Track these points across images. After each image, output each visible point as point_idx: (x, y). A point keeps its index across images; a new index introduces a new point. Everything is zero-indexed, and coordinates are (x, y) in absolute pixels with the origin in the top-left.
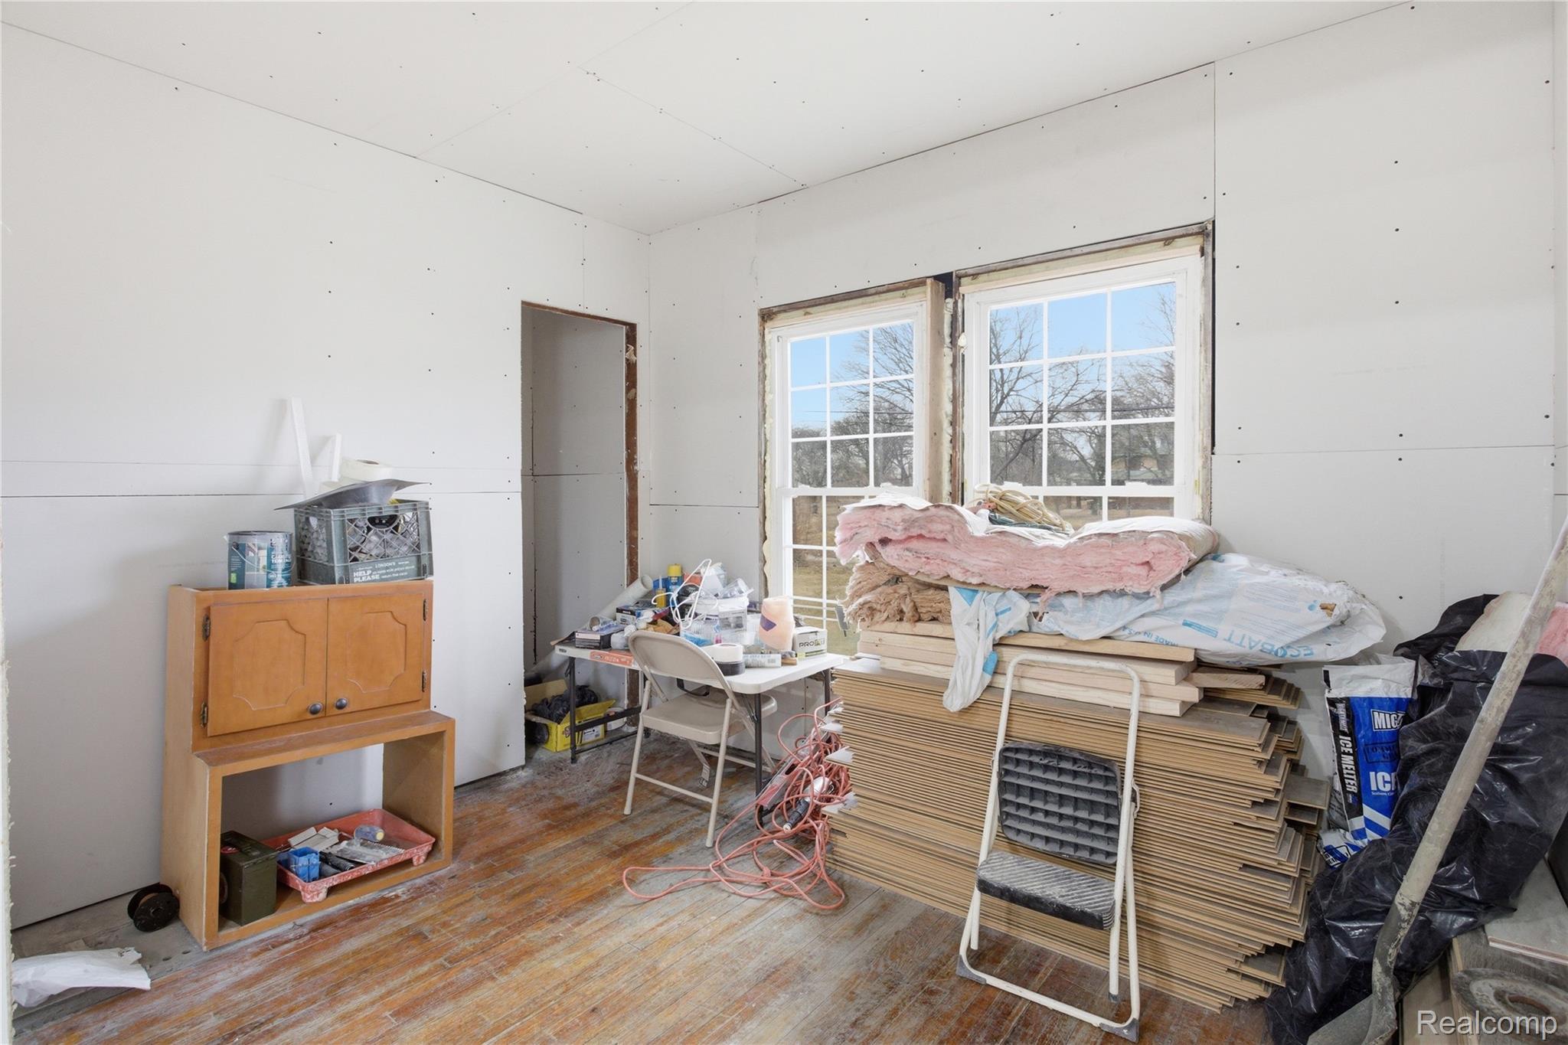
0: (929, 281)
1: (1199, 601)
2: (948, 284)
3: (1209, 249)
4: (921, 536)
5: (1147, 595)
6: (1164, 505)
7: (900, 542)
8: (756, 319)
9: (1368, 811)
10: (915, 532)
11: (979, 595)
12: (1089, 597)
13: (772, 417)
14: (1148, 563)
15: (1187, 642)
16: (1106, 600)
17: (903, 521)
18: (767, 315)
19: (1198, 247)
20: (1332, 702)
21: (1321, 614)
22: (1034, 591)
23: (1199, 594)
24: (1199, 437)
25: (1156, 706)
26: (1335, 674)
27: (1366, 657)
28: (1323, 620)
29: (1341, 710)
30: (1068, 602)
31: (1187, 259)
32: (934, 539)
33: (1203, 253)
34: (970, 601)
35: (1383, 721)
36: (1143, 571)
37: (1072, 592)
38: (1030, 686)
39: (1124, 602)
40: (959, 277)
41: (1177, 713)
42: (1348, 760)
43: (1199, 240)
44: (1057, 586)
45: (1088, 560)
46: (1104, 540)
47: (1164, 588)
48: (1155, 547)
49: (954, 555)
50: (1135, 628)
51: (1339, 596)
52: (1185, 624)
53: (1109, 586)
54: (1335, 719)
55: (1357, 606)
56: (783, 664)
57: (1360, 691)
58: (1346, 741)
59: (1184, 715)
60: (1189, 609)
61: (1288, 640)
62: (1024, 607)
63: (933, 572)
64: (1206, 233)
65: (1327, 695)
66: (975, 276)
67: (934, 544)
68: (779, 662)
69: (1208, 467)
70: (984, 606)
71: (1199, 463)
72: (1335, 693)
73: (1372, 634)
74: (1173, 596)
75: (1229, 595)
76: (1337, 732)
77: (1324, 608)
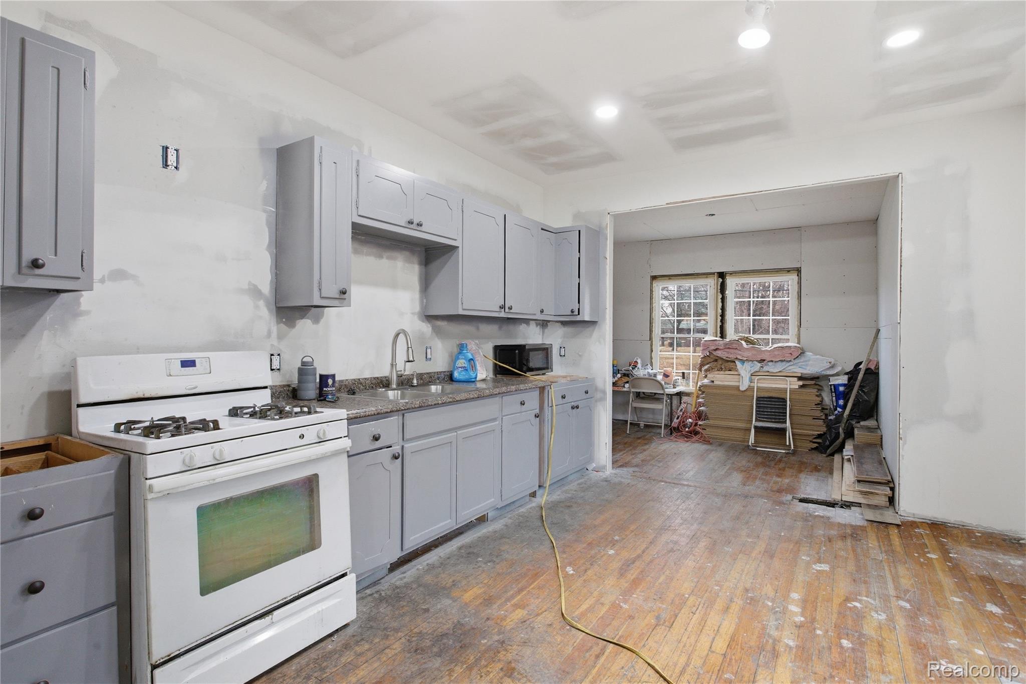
0: (716, 274)
1: (802, 362)
2: (722, 275)
3: (800, 275)
4: (729, 348)
5: (790, 361)
6: (787, 340)
7: (722, 349)
8: (649, 278)
9: (838, 409)
10: (727, 347)
11: (745, 363)
12: (776, 362)
13: (655, 311)
14: (791, 353)
15: (799, 371)
16: (780, 363)
17: (724, 344)
18: (654, 278)
19: (796, 274)
20: (831, 385)
21: (829, 364)
22: (762, 361)
23: (802, 360)
24: (797, 323)
25: (793, 387)
26: (831, 378)
27: (837, 374)
28: (828, 365)
29: (833, 387)
30: (770, 364)
31: (794, 277)
32: (733, 349)
33: (798, 275)
34: (743, 365)
35: (841, 389)
36: (790, 355)
37: (772, 361)
38: (760, 385)
39: (784, 363)
40: (726, 274)
41: (798, 387)
42: (834, 398)
43: (797, 272)
44: (768, 360)
45: (776, 353)
46: (780, 348)
47: (794, 359)
48: (792, 350)
49: (740, 352)
50: (787, 369)
51: (833, 361)
52: (799, 367)
53: (782, 359)
54: (831, 389)
55: (836, 362)
56: (673, 388)
57: (836, 382)
58: (834, 394)
59: (799, 388)
60: (800, 364)
61: (822, 370)
62: (759, 365)
63: (732, 357)
64: (798, 271)
65: (830, 384)
66: (731, 274)
67: (732, 350)
68: (672, 387)
69: (799, 330)
70: (747, 365)
71: (797, 329)
72: (831, 383)
73: (838, 369)
74: (797, 361)
75: (809, 361)
76: (832, 392)
77: (830, 363)
